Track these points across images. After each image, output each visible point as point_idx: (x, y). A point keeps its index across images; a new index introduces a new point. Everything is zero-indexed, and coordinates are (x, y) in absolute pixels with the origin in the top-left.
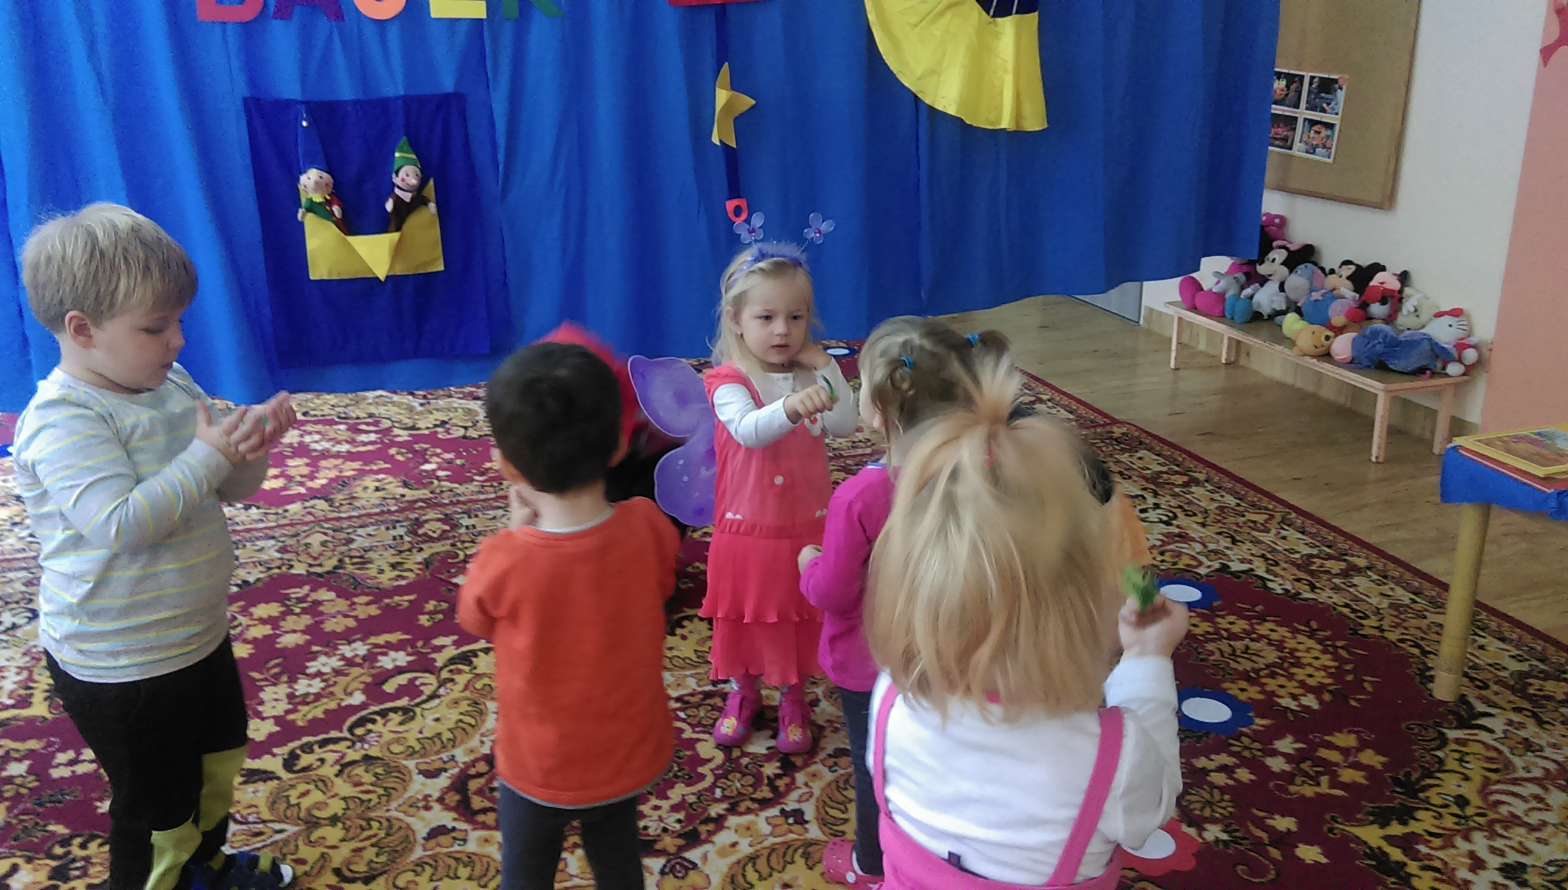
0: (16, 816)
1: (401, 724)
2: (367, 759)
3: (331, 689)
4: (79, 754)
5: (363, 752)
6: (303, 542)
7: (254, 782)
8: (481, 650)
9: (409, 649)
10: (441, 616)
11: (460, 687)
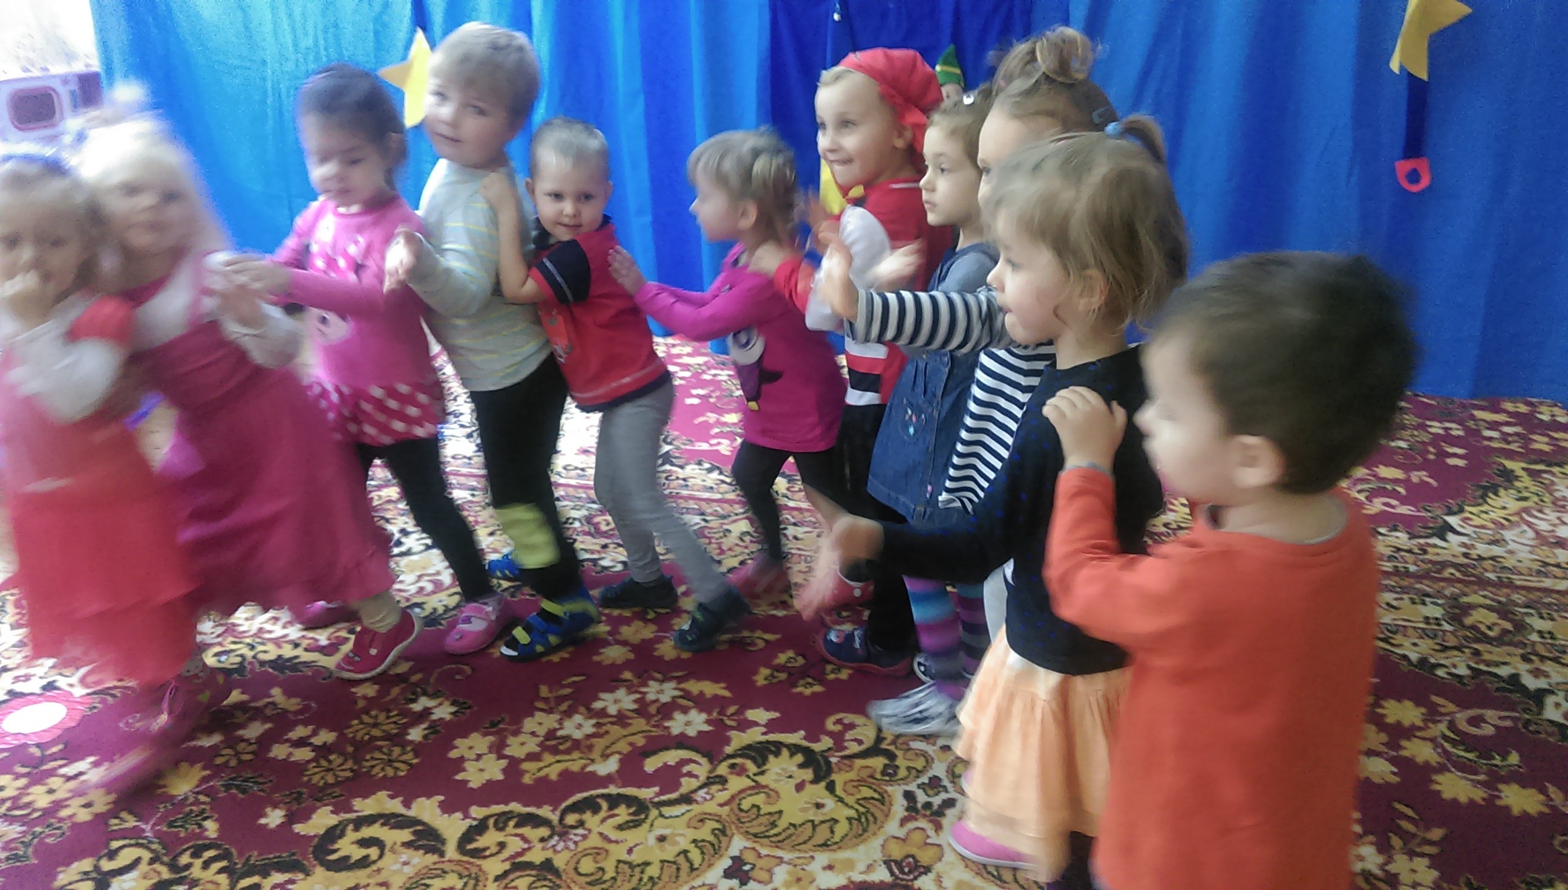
0: (198, 793)
1: (620, 827)
2: (547, 866)
3: (594, 741)
4: (315, 733)
5: (549, 854)
6: (726, 527)
7: (417, 848)
8: (788, 746)
9: (715, 714)
10: (783, 676)
11: (724, 796)
